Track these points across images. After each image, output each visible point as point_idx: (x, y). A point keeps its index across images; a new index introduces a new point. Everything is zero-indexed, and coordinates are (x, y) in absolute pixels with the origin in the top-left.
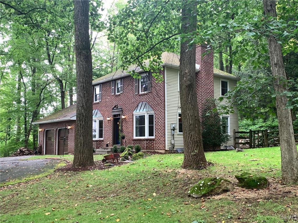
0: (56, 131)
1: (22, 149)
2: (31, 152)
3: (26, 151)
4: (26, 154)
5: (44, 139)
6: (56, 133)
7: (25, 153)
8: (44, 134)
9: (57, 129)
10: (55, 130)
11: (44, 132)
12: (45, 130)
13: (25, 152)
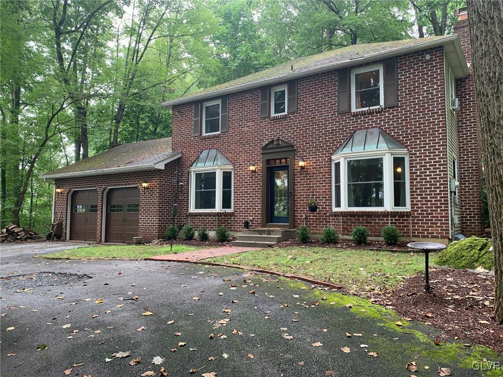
0: (102, 193)
1: (12, 229)
2: (32, 234)
3: (22, 232)
4: (21, 238)
5: (67, 209)
6: (102, 197)
7: (19, 237)
8: (67, 199)
9: (105, 189)
10: (100, 190)
11: (68, 194)
12: (70, 190)
13: (18, 235)
